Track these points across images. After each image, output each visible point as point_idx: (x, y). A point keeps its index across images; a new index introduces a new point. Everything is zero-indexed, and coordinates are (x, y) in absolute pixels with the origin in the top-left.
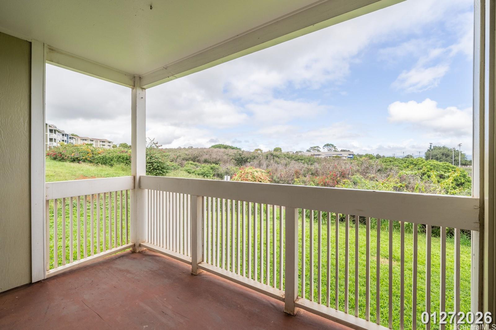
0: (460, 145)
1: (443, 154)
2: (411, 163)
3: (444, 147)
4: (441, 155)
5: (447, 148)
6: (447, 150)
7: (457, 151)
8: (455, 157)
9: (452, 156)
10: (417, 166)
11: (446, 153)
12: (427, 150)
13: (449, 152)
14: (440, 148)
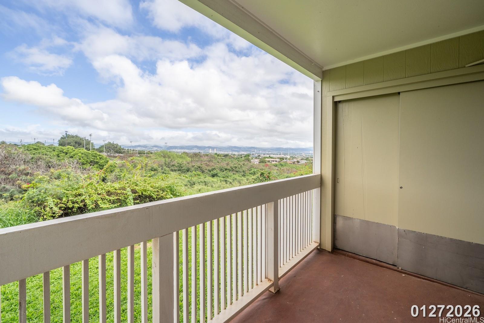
0: (90, 135)
1: (76, 143)
2: (60, 151)
3: (77, 136)
4: (74, 144)
5: (79, 137)
6: (79, 139)
7: (88, 140)
8: (86, 145)
9: (84, 145)
10: (68, 154)
11: (78, 141)
12: (60, 138)
13: (81, 141)
14: (73, 137)
